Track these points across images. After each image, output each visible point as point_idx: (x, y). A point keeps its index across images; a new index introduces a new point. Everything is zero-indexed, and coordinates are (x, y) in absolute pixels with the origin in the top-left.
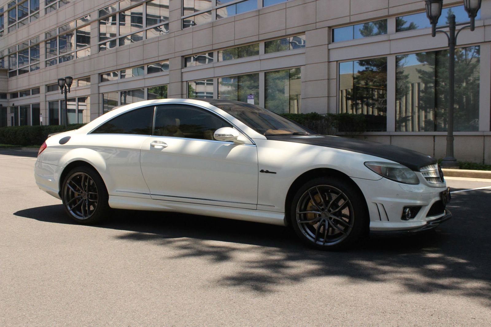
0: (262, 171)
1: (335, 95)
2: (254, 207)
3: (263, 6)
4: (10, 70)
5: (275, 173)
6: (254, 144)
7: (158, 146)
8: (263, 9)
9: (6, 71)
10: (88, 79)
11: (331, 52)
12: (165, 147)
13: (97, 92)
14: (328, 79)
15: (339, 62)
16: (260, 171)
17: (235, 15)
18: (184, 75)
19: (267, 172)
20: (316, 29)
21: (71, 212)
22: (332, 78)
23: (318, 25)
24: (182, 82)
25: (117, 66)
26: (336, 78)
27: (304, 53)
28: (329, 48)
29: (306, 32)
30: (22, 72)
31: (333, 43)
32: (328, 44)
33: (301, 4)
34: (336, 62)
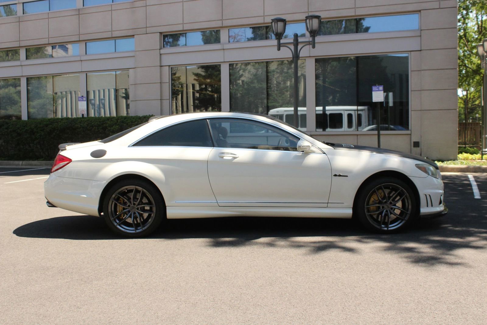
0: (335, 175)
1: (168, 98)
2: (326, 205)
3: (83, 6)
5: (347, 176)
6: (323, 153)
7: (227, 157)
8: (83, 8)
11: (162, 56)
12: (235, 158)
14: (160, 83)
15: (170, 67)
16: (334, 176)
17: (49, 12)
19: (340, 176)
20: (147, 34)
21: (118, 227)
22: (163, 82)
23: (149, 30)
26: (168, 81)
27: (134, 56)
28: (161, 53)
29: (135, 36)
31: (164, 48)
32: (160, 49)
33: (129, 7)
34: (168, 67)
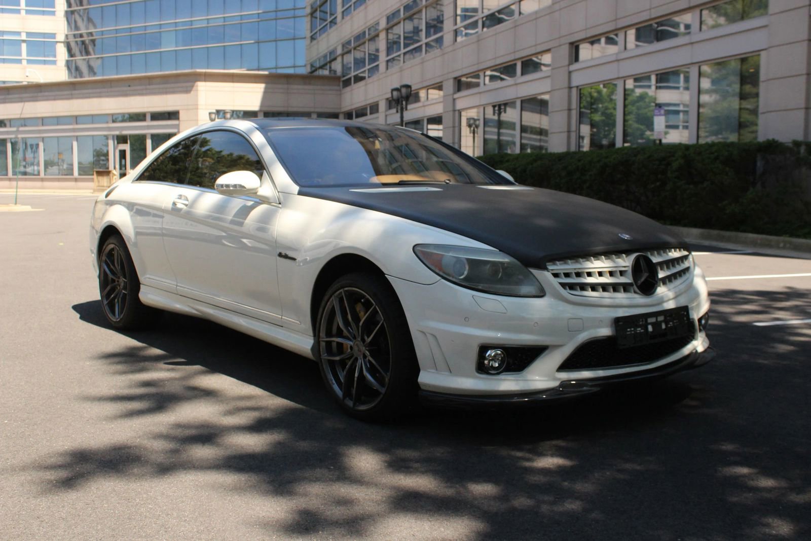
0: (280, 255)
2: (279, 321)
4: (344, 76)
5: (295, 259)
6: (279, 203)
7: (179, 204)
9: (338, 78)
10: (439, 87)
12: (186, 206)
13: (451, 109)
14: (807, 75)
16: (278, 255)
18: (574, 75)
19: (286, 256)
24: (570, 88)
25: (478, 64)
27: (767, 26)
30: (358, 79)
